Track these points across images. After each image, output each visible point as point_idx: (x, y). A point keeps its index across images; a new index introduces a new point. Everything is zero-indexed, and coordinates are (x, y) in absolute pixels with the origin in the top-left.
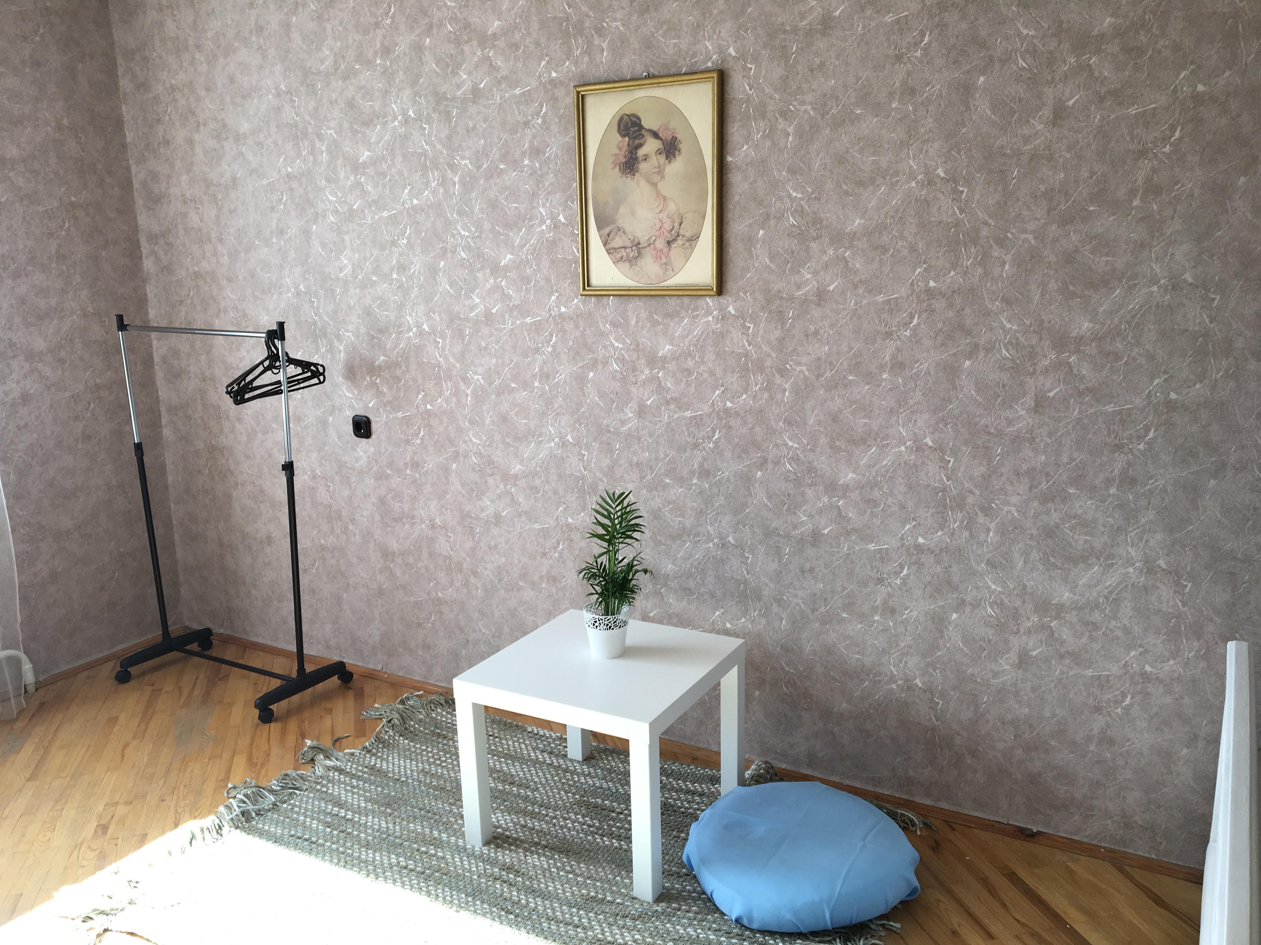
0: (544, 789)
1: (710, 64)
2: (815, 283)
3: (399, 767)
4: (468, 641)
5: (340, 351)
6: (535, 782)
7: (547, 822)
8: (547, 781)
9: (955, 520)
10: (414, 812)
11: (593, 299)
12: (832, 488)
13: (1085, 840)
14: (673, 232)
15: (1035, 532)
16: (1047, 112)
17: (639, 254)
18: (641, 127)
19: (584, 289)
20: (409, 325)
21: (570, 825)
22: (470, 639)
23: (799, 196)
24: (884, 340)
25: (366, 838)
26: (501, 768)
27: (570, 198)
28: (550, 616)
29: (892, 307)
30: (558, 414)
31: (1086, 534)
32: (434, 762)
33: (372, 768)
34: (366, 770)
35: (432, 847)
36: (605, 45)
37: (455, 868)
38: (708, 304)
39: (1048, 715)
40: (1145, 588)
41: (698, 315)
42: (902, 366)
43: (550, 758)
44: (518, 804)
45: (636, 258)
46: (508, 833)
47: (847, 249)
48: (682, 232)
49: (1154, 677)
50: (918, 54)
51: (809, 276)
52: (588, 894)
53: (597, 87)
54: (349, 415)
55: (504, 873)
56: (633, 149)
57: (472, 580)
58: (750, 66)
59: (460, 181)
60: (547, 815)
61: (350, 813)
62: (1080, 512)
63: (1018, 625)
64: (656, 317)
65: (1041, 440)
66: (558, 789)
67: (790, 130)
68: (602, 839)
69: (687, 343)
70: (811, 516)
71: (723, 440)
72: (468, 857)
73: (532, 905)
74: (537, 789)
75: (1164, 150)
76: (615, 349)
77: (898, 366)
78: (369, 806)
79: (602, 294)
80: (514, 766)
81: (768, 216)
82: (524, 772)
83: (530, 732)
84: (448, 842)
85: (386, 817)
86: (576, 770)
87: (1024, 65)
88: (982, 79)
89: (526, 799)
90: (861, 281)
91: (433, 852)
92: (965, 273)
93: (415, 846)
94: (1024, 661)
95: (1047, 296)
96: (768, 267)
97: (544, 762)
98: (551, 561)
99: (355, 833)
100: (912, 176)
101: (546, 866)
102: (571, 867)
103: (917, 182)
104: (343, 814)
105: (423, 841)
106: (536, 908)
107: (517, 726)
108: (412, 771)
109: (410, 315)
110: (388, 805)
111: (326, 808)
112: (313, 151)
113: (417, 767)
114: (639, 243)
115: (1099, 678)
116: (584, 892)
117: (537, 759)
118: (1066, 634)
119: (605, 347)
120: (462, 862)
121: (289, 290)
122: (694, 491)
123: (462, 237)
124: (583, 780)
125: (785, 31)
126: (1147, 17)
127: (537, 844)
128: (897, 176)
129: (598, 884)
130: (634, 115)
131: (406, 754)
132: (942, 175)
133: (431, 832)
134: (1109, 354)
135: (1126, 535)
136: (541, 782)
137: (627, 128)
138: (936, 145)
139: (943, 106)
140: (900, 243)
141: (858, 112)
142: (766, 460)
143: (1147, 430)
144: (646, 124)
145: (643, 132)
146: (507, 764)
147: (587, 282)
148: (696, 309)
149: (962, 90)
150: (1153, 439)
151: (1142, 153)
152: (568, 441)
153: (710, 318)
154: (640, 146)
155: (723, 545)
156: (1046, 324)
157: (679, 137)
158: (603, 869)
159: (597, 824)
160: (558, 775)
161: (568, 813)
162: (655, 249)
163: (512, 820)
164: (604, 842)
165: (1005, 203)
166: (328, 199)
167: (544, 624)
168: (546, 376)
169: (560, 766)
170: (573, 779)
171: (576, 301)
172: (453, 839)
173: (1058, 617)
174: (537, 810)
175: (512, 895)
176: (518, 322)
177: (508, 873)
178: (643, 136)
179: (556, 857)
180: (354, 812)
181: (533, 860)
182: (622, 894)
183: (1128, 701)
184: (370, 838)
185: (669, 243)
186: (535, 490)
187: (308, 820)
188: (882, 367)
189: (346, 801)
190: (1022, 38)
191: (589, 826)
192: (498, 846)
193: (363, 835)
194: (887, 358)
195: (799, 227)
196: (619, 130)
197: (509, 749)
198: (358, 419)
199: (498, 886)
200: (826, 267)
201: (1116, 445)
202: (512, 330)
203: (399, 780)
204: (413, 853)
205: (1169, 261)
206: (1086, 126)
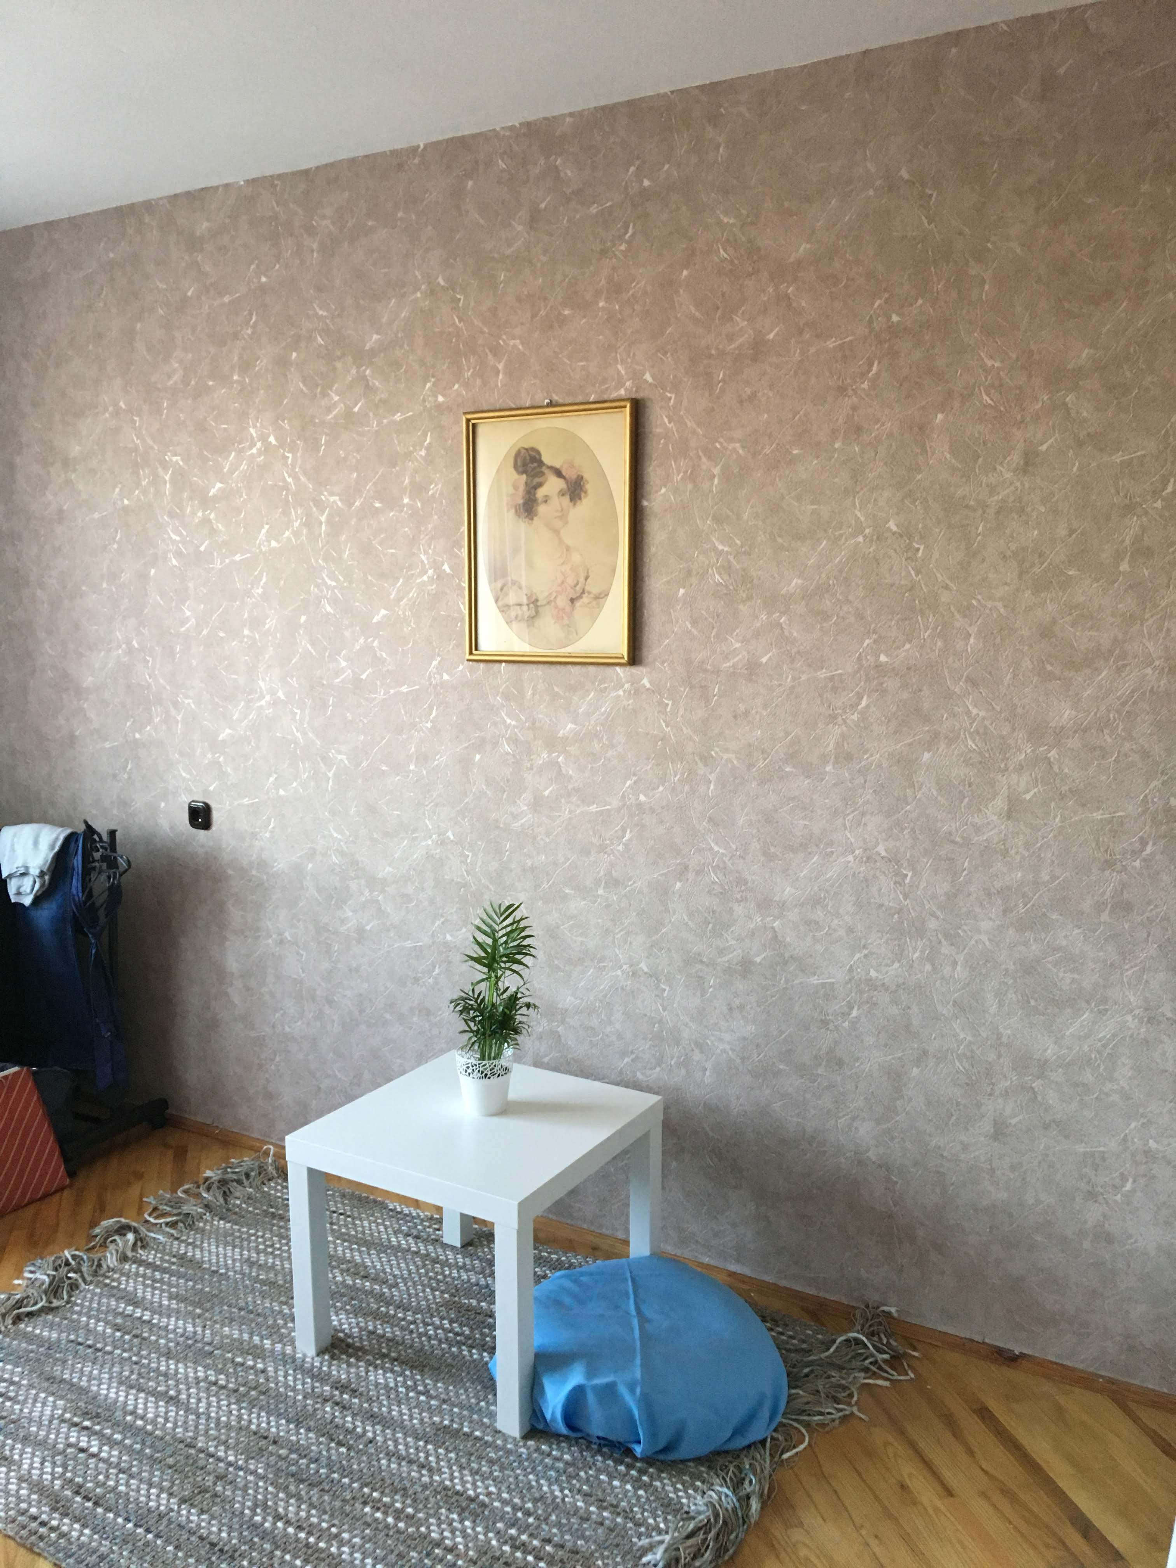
0: (406, 1285)
1: (622, 392)
2: (745, 653)
3: (217, 1256)
4: (319, 1088)
5: (177, 722)
6: (395, 1276)
7: (402, 1329)
8: (410, 1274)
9: (915, 951)
10: (231, 1313)
11: (482, 665)
12: (765, 904)
13: (1080, 1366)
14: (578, 588)
15: (1012, 967)
16: (1016, 458)
17: (537, 612)
18: (541, 463)
19: (471, 653)
20: (261, 692)
21: (431, 1332)
22: (322, 1086)
23: (726, 549)
24: (827, 724)
25: (166, 1345)
26: (353, 1257)
27: (458, 544)
28: (421, 1059)
29: (836, 685)
30: (436, 805)
31: (1072, 971)
32: (265, 1249)
33: (182, 1257)
34: (174, 1260)
35: (250, 1357)
36: (500, 366)
37: (277, 1384)
38: (618, 674)
39: (1031, 1201)
40: (1146, 1041)
41: (606, 688)
42: (849, 757)
43: (416, 1244)
44: (368, 1304)
45: (533, 617)
46: (350, 1341)
47: (783, 613)
48: (587, 588)
49: (1160, 1156)
50: (865, 385)
51: (738, 645)
52: (442, 1422)
53: (491, 414)
54: (185, 800)
55: (337, 1393)
56: (531, 491)
57: (327, 1010)
58: (669, 395)
59: (329, 521)
60: (404, 1319)
61: (148, 1313)
62: (1064, 943)
63: (993, 1084)
64: (556, 689)
65: (1017, 853)
66: (423, 1285)
67: (716, 471)
68: (470, 1352)
69: (593, 722)
70: (740, 939)
71: (634, 842)
72: (294, 1371)
73: (370, 1435)
74: (396, 1285)
75: (1155, 505)
76: (508, 727)
77: (844, 757)
78: (174, 1305)
79: (491, 661)
80: (369, 1255)
81: (689, 572)
82: (381, 1262)
83: (391, 1210)
84: (272, 1351)
85: (193, 1319)
86: (447, 1260)
87: (989, 401)
88: (940, 416)
89: (380, 1297)
90: (799, 652)
91: (250, 1363)
92: (922, 647)
93: (230, 1355)
94: (999, 1132)
95: (1020, 677)
96: (689, 632)
97: (409, 1250)
98: (424, 989)
99: (153, 1338)
100: (859, 530)
101: (392, 1385)
102: (425, 1386)
103: (865, 537)
104: (138, 1315)
105: (238, 1349)
106: (374, 1438)
107: (375, 1201)
108: (234, 1260)
109: (264, 680)
110: (199, 1304)
111: (118, 1307)
112: (156, 480)
113: (241, 1255)
114: (537, 600)
115: (1093, 1155)
116: (436, 1419)
117: (400, 1245)
118: (1052, 1097)
119: (495, 724)
120: (285, 1377)
121: (119, 646)
122: (600, 904)
123: (328, 587)
124: (455, 1273)
125: (710, 356)
126: (1132, 350)
127: (384, 1356)
128: (841, 529)
129: (456, 1410)
130: (533, 449)
131: (225, 1239)
132: (894, 528)
133: (251, 1338)
134: (1095, 749)
135: (1122, 974)
136: (402, 1275)
137: (525, 465)
138: (886, 494)
139: (894, 447)
140: (845, 608)
141: (795, 452)
142: (686, 868)
143: (1144, 843)
144: (547, 459)
145: (544, 469)
146: (360, 1252)
147: (474, 645)
148: (603, 681)
149: (916, 429)
150: (1151, 854)
151: (1129, 509)
152: (448, 838)
153: (621, 692)
154: (540, 485)
155: (634, 974)
156: (1019, 711)
157: (586, 476)
158: (466, 1390)
159: (467, 1332)
160: (424, 1266)
161: (432, 1316)
162: (556, 607)
163: (358, 1324)
164: (471, 1356)
165: (969, 563)
166: (171, 538)
167: (412, 1069)
168: (423, 758)
169: (428, 1255)
170: (443, 1273)
171: (461, 667)
172: (278, 1347)
173: (1041, 1076)
174: (392, 1312)
175: (345, 1422)
176: (392, 691)
177: (342, 1393)
178: (543, 474)
179: (408, 1373)
180: (153, 1312)
181: (378, 1376)
182: (483, 1424)
183: (1128, 1186)
184: (171, 1344)
185: (572, 600)
186: (407, 898)
187: (92, 1321)
188: (824, 759)
189: (144, 1298)
190: (987, 371)
191: (457, 1334)
192: (333, 1357)
193: (162, 1341)
194: (831, 746)
195: (726, 586)
196: (516, 467)
197: (363, 1233)
198: (194, 805)
199: (328, 1409)
200: (757, 635)
201: (1106, 861)
202: (384, 700)
203: (217, 1272)
204: (225, 1365)
205: (1164, 638)
206: (1063, 475)
